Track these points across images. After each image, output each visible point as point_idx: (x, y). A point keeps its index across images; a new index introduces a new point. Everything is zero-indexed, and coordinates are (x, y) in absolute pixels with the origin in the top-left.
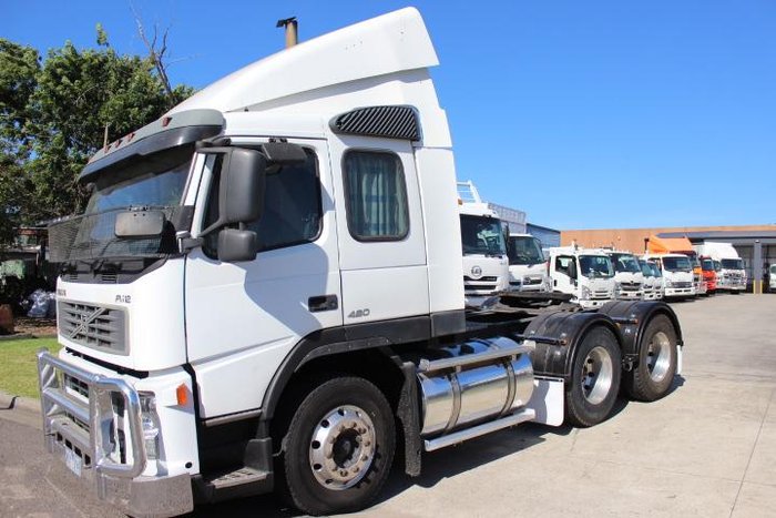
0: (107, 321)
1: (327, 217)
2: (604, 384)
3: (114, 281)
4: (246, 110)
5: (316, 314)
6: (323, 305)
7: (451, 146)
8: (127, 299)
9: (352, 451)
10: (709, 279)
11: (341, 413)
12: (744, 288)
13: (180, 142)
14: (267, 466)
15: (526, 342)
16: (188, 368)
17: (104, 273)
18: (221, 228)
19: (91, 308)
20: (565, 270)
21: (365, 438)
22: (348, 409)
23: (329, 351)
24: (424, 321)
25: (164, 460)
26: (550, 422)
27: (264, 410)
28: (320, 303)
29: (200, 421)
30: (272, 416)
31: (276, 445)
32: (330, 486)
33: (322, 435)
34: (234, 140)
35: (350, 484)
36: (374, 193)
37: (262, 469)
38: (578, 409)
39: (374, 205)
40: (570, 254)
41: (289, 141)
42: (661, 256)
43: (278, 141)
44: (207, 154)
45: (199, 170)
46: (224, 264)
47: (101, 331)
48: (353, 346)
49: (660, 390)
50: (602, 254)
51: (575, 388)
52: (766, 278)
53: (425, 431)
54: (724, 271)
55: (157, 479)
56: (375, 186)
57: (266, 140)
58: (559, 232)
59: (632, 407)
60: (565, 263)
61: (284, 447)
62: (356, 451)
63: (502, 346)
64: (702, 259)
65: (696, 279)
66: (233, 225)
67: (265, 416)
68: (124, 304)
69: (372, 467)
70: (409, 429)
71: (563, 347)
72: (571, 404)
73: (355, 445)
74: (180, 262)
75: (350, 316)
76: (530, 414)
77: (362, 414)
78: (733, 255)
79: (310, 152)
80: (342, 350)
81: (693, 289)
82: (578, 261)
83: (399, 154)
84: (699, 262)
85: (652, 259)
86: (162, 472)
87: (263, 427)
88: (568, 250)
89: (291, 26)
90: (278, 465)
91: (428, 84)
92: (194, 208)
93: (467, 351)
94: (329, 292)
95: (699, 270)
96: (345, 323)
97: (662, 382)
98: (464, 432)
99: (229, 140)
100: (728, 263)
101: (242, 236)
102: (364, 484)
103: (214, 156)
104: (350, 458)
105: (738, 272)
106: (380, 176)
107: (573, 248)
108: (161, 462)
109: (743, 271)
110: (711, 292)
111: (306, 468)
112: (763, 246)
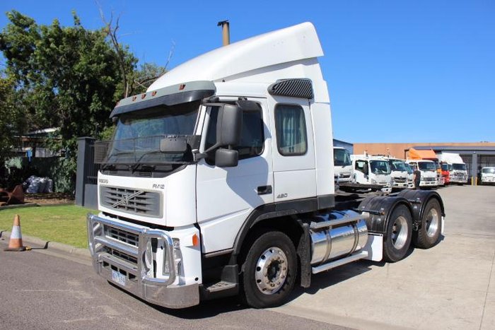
0: (145, 199)
1: (266, 142)
2: (403, 238)
3: (150, 176)
4: (224, 81)
5: (261, 196)
6: (266, 191)
7: (329, 102)
8: (163, 187)
9: (276, 273)
10: (446, 176)
11: (271, 251)
12: (466, 182)
13: (190, 99)
14: (235, 280)
15: (363, 213)
16: (197, 225)
17: (141, 171)
18: (218, 148)
19: (131, 191)
20: (361, 169)
21: (283, 266)
22: (275, 249)
23: (268, 217)
24: (313, 201)
25: (184, 276)
26: (374, 259)
27: (235, 249)
28: (264, 190)
29: (203, 255)
30: (238, 252)
31: (239, 268)
32: (265, 292)
33: (262, 264)
34: (221, 98)
35: (274, 291)
36: (289, 128)
37: (232, 282)
38: (389, 251)
39: (289, 135)
40: (364, 160)
41: (249, 99)
42: (417, 161)
43: (243, 99)
44: (207, 106)
45: (203, 115)
46: (216, 168)
47: (138, 204)
48: (279, 214)
49: (432, 242)
50: (383, 160)
51: (388, 240)
52: (479, 176)
53: (312, 262)
54: (454, 171)
55: (178, 286)
56: (289, 124)
57: (237, 99)
58: (352, 145)
59: (416, 250)
60: (361, 165)
61: (243, 270)
62: (278, 273)
63: (350, 215)
64: (441, 163)
65: (438, 176)
66: (225, 147)
67: (235, 253)
68: (159, 189)
69: (286, 282)
70: (304, 262)
71: (382, 216)
72: (386, 249)
73: (278, 269)
74: (193, 166)
75: (278, 197)
76: (365, 254)
77: (281, 252)
78: (459, 161)
79: (259, 105)
80: (275, 216)
81: (436, 182)
82: (369, 164)
83: (303, 106)
84: (440, 165)
85: (412, 163)
86: (182, 283)
87: (233, 259)
88: (363, 157)
89: (225, 26)
90: (240, 279)
91: (317, 66)
92: (201, 136)
93: (332, 218)
94: (268, 184)
95: (440, 170)
96: (275, 201)
97: (433, 238)
98: (332, 263)
99: (218, 99)
100: (457, 166)
101: (229, 153)
102: (281, 291)
103: (211, 108)
104: (275, 277)
105: (463, 172)
106: (292, 119)
107: (365, 155)
108: (182, 278)
109: (466, 171)
110: (447, 184)
111: (254, 282)
112: (478, 156)
